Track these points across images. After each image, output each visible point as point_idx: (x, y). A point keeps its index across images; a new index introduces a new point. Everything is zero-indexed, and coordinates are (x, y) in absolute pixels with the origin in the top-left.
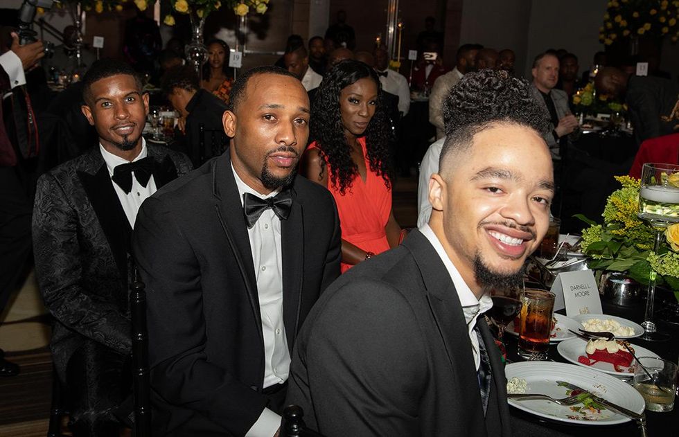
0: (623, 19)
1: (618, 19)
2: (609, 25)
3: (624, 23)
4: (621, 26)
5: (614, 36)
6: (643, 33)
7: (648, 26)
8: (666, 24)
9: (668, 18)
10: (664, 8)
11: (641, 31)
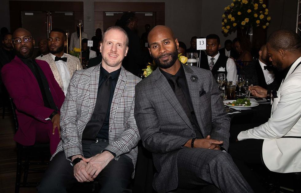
0: (232, 16)
1: (230, 16)
2: (225, 21)
3: (233, 19)
4: (231, 21)
5: (228, 27)
6: (244, 24)
7: (247, 20)
8: (258, 18)
9: (259, 14)
10: (256, 8)
11: (243, 23)
